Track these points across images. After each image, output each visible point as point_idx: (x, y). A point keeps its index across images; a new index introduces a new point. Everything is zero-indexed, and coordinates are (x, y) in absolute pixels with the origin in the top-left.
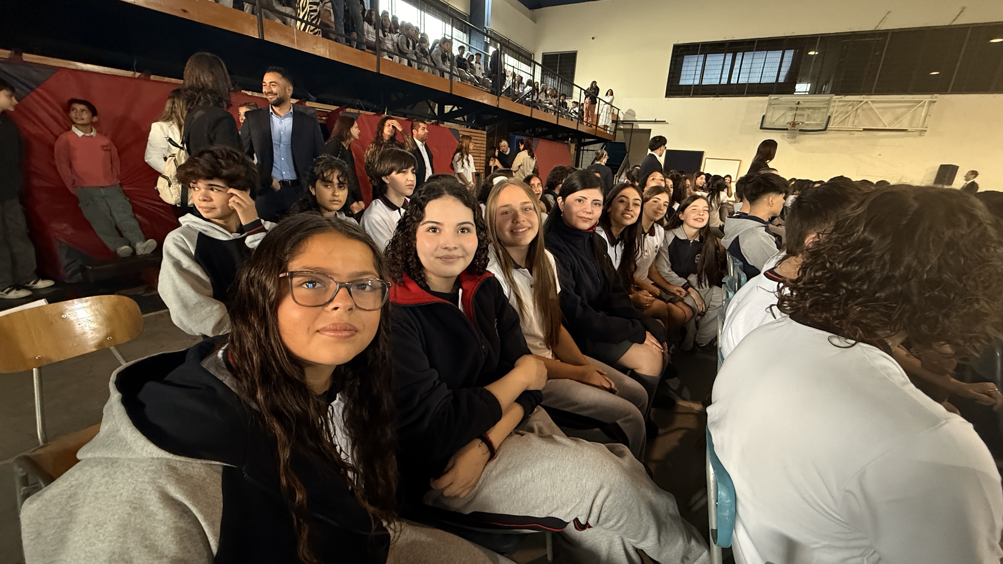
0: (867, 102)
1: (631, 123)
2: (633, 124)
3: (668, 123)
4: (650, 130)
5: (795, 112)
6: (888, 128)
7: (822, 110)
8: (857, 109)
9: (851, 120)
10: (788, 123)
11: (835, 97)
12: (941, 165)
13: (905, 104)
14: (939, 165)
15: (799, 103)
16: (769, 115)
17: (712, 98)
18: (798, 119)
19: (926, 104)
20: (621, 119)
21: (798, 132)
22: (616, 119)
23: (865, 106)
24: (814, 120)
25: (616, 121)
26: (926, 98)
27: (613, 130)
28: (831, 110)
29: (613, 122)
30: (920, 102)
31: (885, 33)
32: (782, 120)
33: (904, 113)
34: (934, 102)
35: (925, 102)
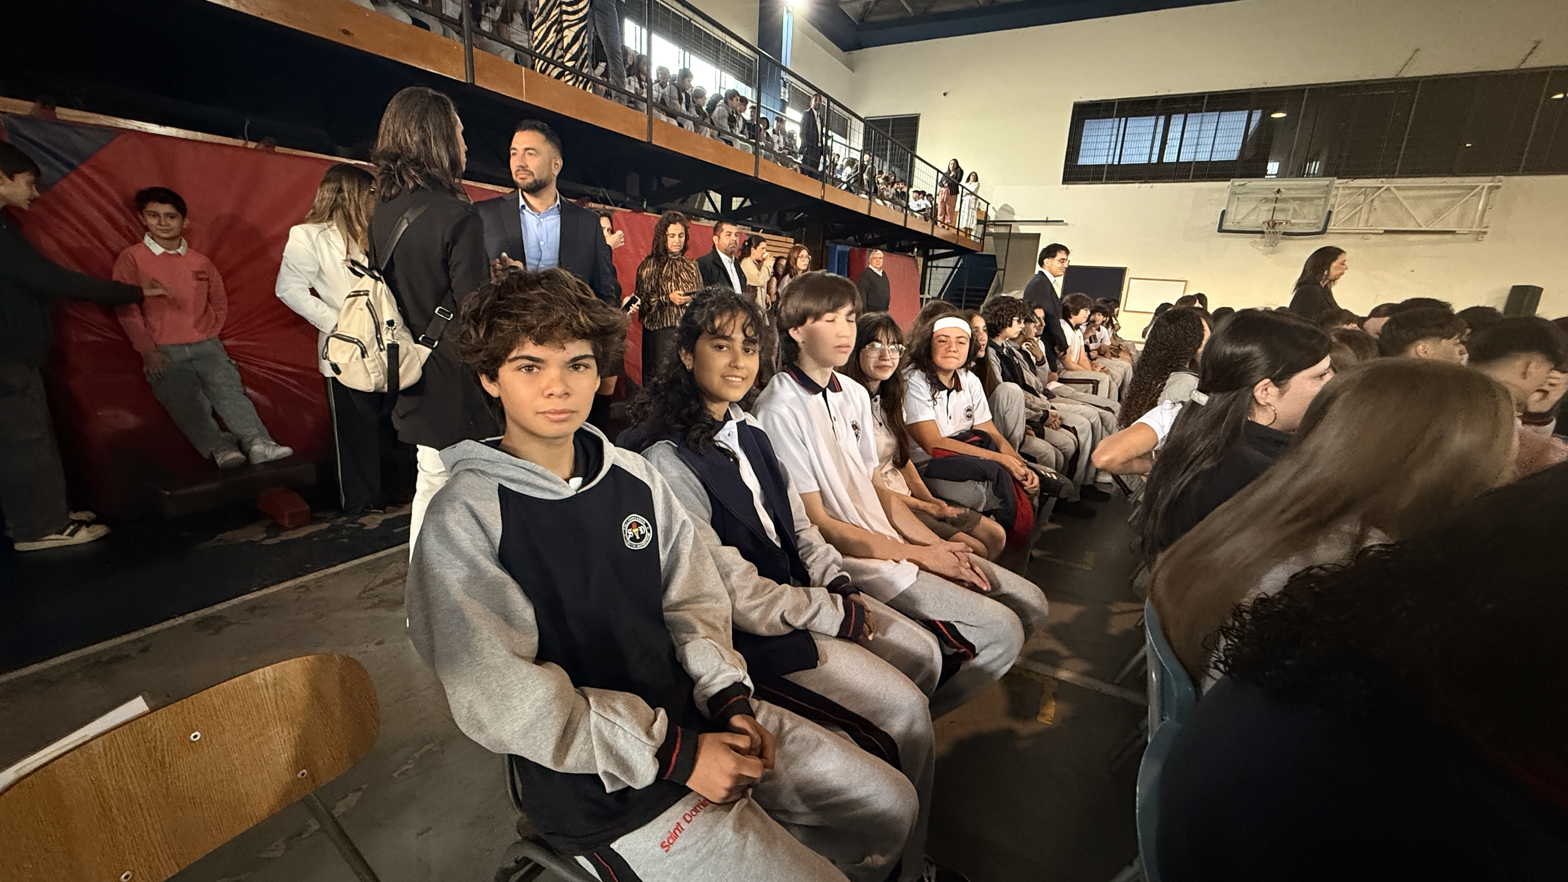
0: (1388, 189)
1: (1008, 224)
2: (1011, 226)
3: (1067, 224)
4: (1039, 234)
5: (1274, 205)
6: (1424, 228)
7: (1316, 202)
8: (1373, 200)
9: (1364, 216)
10: (1264, 223)
11: (1338, 181)
12: (1514, 287)
13: (1451, 192)
14: (1509, 287)
15: (1279, 191)
16: (1232, 209)
17: (1137, 185)
18: (1279, 217)
19: (1486, 189)
20: (992, 219)
21: (1280, 236)
22: (983, 219)
23: (1385, 196)
24: (1305, 218)
25: (984, 222)
26: (1484, 182)
27: (979, 236)
28: (1332, 200)
29: (979, 222)
30: (1474, 188)
31: (1413, 83)
32: (1253, 217)
33: (1452, 204)
34: (1498, 187)
35: (1483, 188)
